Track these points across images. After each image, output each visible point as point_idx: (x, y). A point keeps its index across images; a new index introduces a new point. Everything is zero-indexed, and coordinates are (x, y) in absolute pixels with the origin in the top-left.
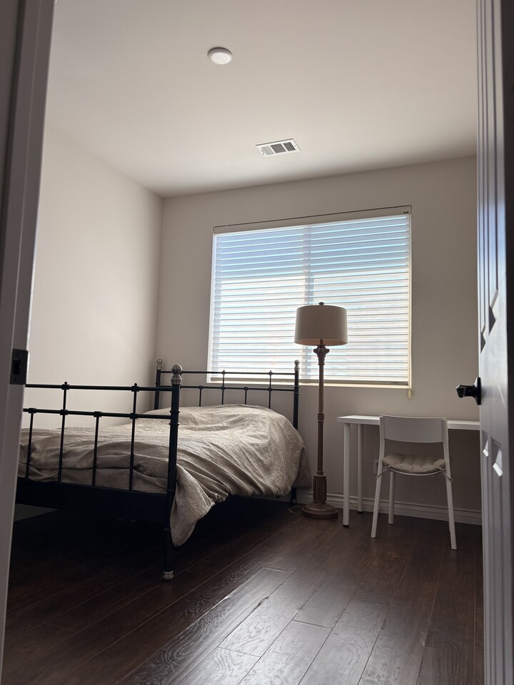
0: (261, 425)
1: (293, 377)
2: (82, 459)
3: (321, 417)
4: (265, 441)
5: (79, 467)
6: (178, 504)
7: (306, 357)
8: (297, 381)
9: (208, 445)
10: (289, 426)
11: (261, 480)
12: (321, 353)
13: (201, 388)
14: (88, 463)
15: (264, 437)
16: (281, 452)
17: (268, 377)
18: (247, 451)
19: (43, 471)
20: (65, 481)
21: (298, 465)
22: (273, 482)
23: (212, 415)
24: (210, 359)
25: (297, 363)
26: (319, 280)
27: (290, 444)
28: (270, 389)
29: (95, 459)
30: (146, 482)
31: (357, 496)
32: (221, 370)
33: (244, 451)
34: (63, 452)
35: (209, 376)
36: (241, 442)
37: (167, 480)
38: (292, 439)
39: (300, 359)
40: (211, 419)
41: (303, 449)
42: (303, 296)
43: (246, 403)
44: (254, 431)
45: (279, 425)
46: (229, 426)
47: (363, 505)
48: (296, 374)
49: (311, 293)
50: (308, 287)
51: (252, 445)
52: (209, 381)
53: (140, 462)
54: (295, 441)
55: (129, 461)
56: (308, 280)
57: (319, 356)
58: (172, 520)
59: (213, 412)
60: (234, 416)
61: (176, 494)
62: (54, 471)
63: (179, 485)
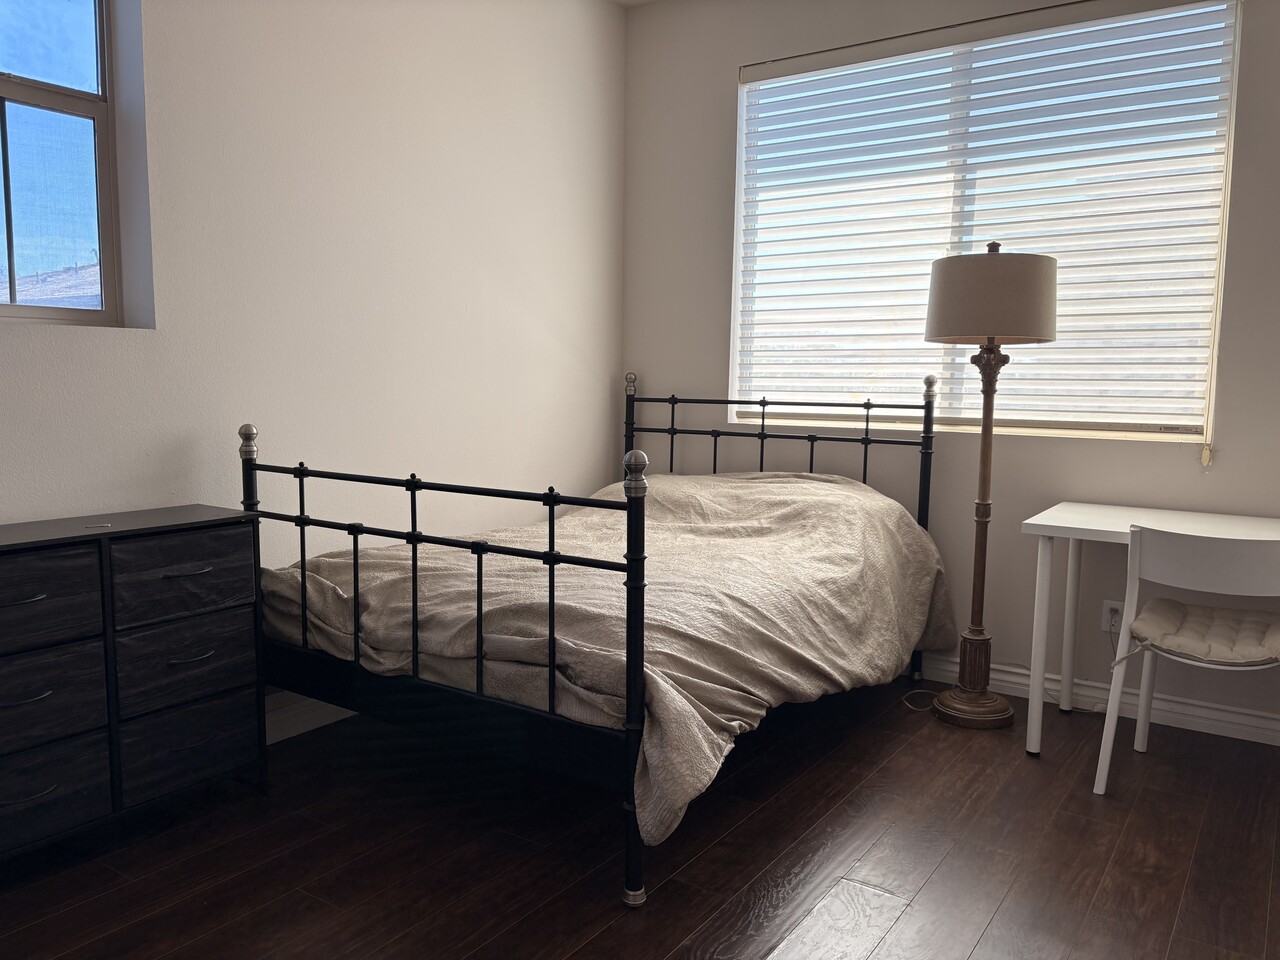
0: (843, 528)
1: (921, 413)
2: (455, 637)
3: (983, 511)
4: (852, 571)
5: (448, 653)
6: (650, 761)
7: (951, 365)
8: (928, 421)
9: (720, 603)
10: (908, 525)
11: (840, 662)
12: (990, 364)
13: (716, 434)
14: (466, 646)
15: (850, 559)
16: (887, 589)
17: (862, 411)
18: (810, 602)
19: (385, 654)
20: (426, 676)
21: (927, 608)
22: (870, 663)
23: (738, 499)
24: (735, 372)
25: (930, 382)
26: (988, 182)
27: (908, 563)
28: (866, 440)
29: (480, 640)
30: (581, 701)
31: (1059, 673)
32: (759, 398)
33: (806, 604)
34: (420, 617)
35: (733, 409)
36: (796, 580)
37: (624, 701)
38: (915, 553)
39: (936, 372)
40: (735, 507)
41: (939, 573)
42: (949, 222)
43: (812, 468)
44: (828, 545)
45: (885, 526)
46: (774, 526)
47: (1072, 694)
48: (928, 407)
49: (970, 215)
50: (962, 200)
51: (822, 583)
52: (733, 419)
53: (569, 659)
54: (920, 557)
55: (547, 651)
56: (962, 184)
57: (984, 372)
58: (638, 790)
59: (739, 492)
60: (784, 504)
61: (645, 736)
62: (404, 656)
63: (651, 715)
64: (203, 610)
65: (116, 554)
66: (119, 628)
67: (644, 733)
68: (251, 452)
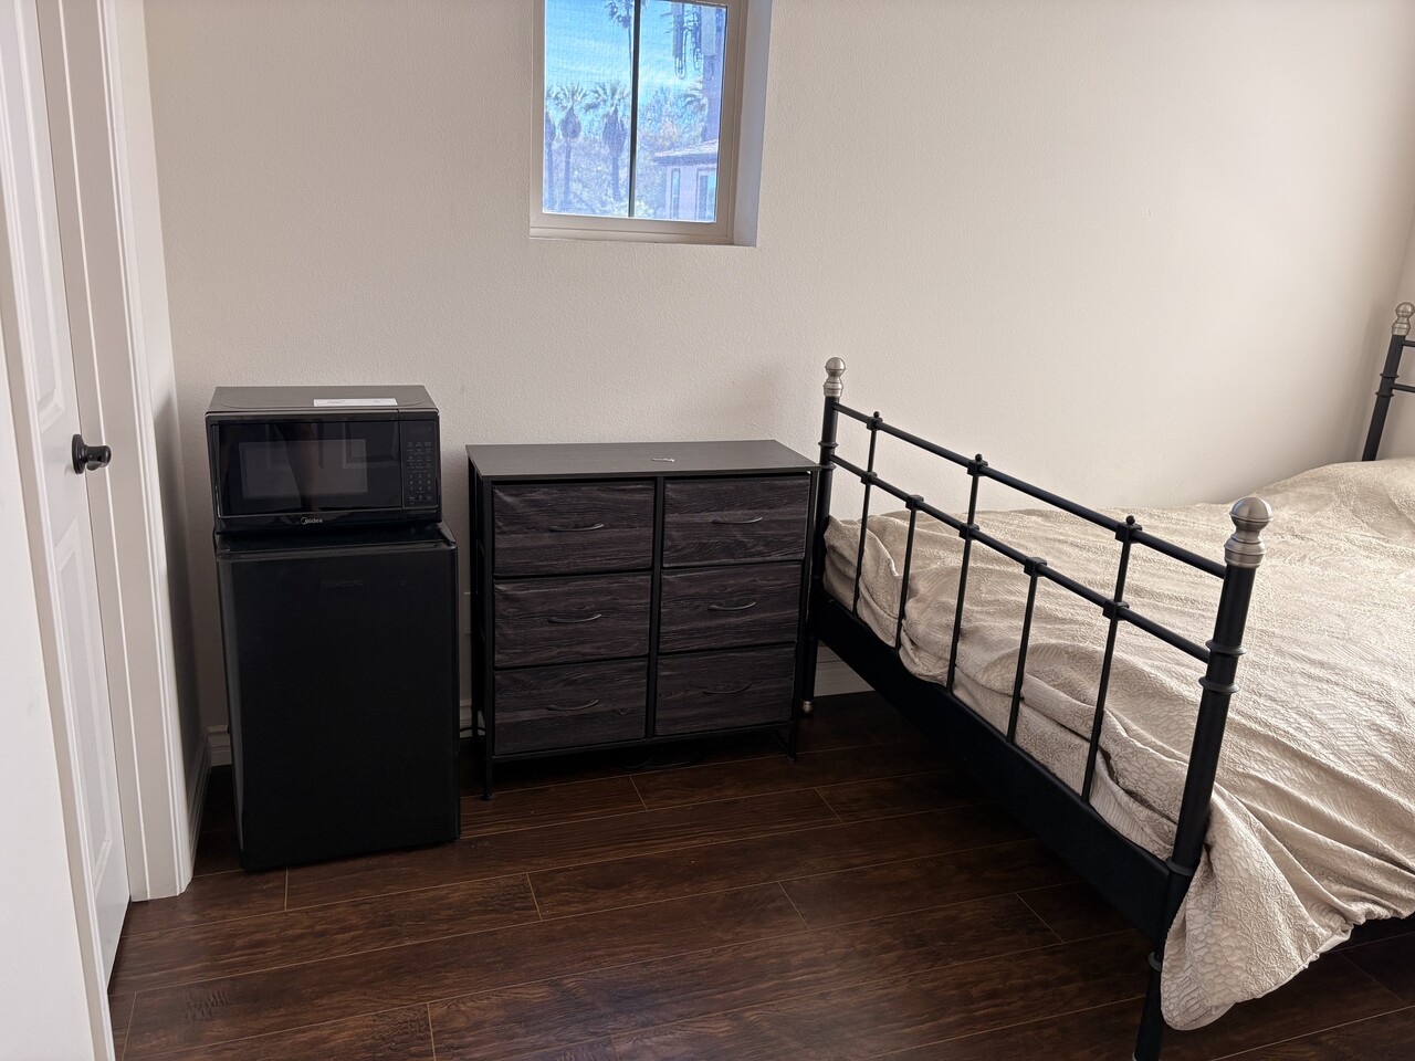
2: (994, 663)
5: (982, 679)
14: (1002, 679)
19: (923, 654)
20: (959, 694)
29: (1019, 679)
34: (963, 623)
37: (1174, 828)
53: (1115, 747)
55: (1091, 723)
61: (1192, 889)
62: (941, 663)
63: (1209, 863)
64: (749, 560)
65: (670, 493)
66: (666, 565)
67: (1192, 884)
68: (834, 390)
